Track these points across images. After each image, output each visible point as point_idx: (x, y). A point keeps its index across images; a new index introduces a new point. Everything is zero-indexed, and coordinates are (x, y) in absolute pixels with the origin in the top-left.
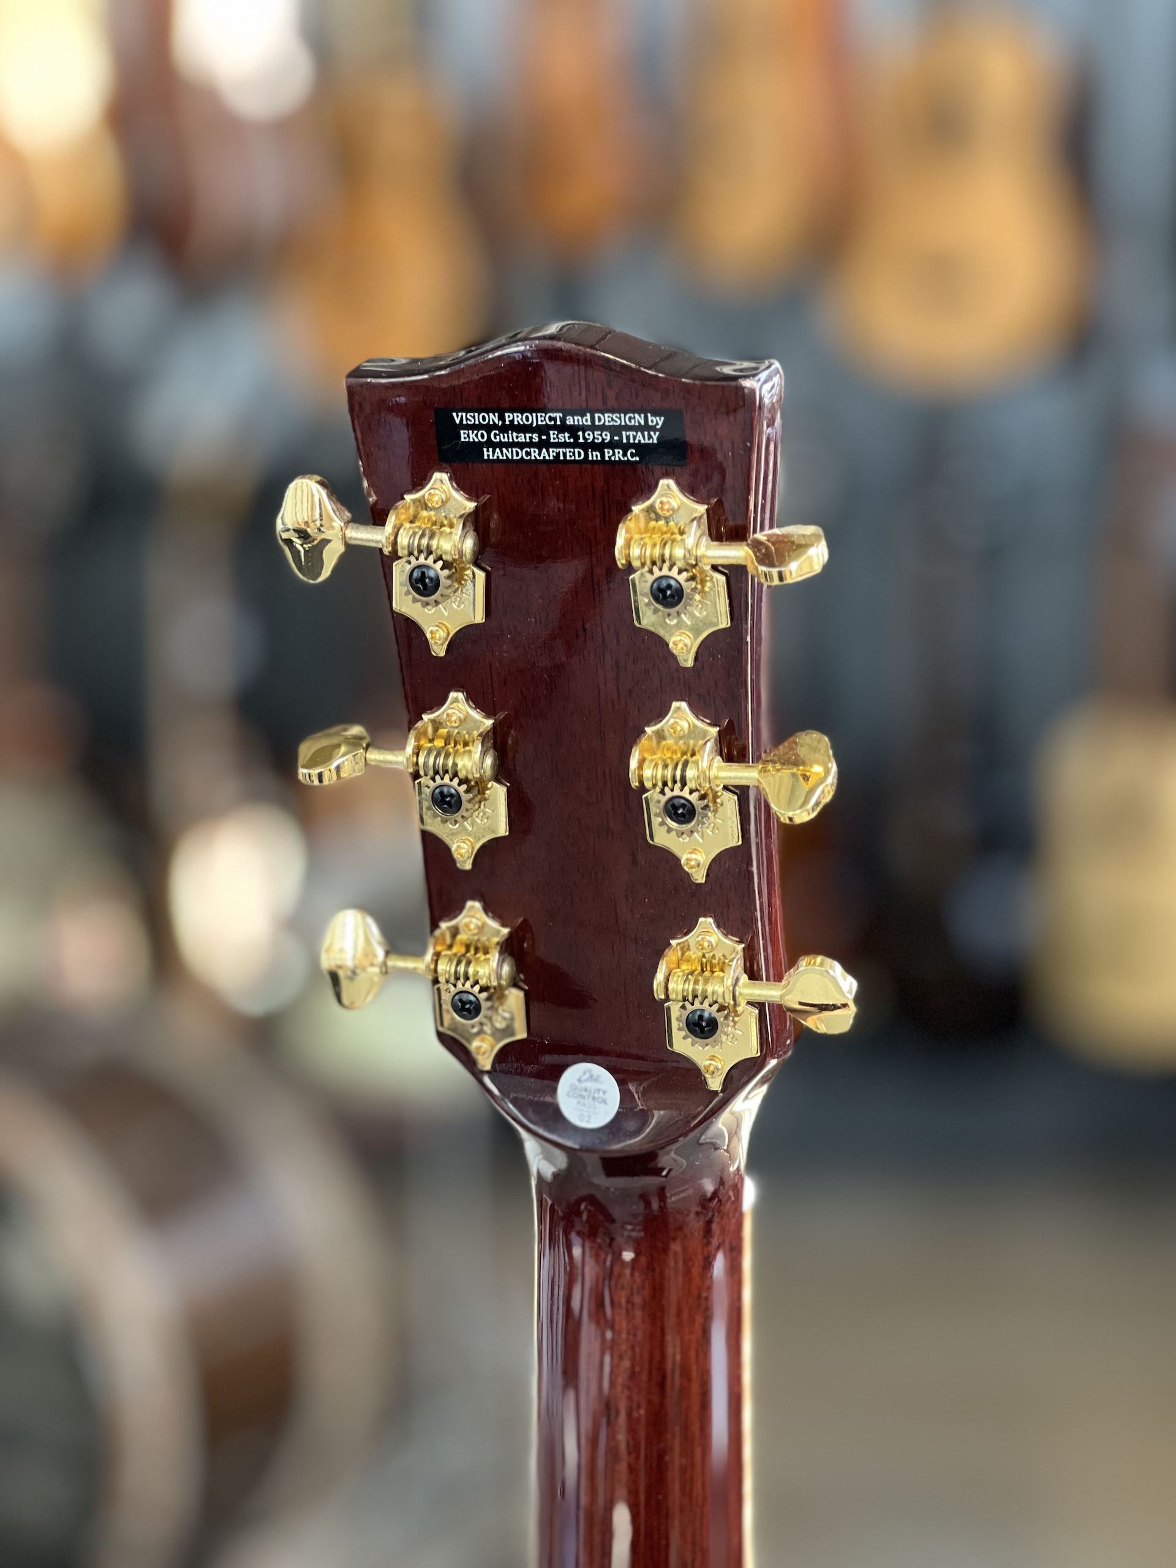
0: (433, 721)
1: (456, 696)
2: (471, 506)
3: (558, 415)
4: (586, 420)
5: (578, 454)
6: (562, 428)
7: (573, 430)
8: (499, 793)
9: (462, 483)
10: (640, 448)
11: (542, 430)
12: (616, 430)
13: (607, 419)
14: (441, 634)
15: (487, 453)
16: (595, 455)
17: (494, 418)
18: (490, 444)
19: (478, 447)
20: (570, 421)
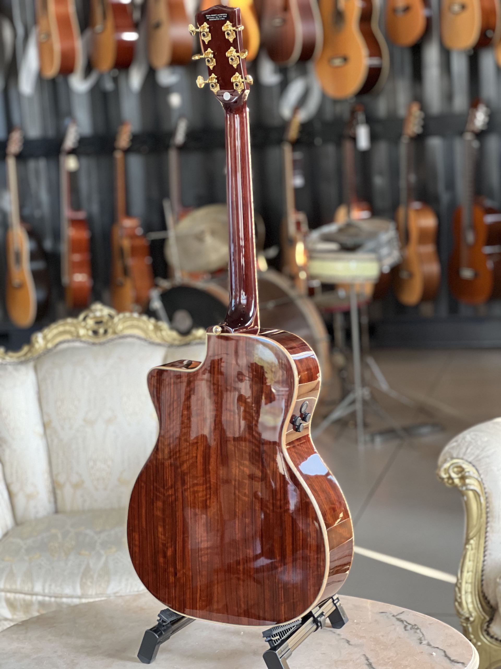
0: (207, 52)
1: (209, 49)
2: (208, 26)
3: (216, 15)
4: (219, 15)
5: (218, 19)
6: (217, 16)
7: (218, 16)
8: (214, 60)
9: (208, 24)
10: (225, 18)
11: (215, 16)
12: (222, 16)
13: (221, 15)
14: (207, 41)
15: (210, 20)
16: (220, 19)
17: (210, 16)
18: (210, 19)
19: (208, 19)
20: (218, 15)
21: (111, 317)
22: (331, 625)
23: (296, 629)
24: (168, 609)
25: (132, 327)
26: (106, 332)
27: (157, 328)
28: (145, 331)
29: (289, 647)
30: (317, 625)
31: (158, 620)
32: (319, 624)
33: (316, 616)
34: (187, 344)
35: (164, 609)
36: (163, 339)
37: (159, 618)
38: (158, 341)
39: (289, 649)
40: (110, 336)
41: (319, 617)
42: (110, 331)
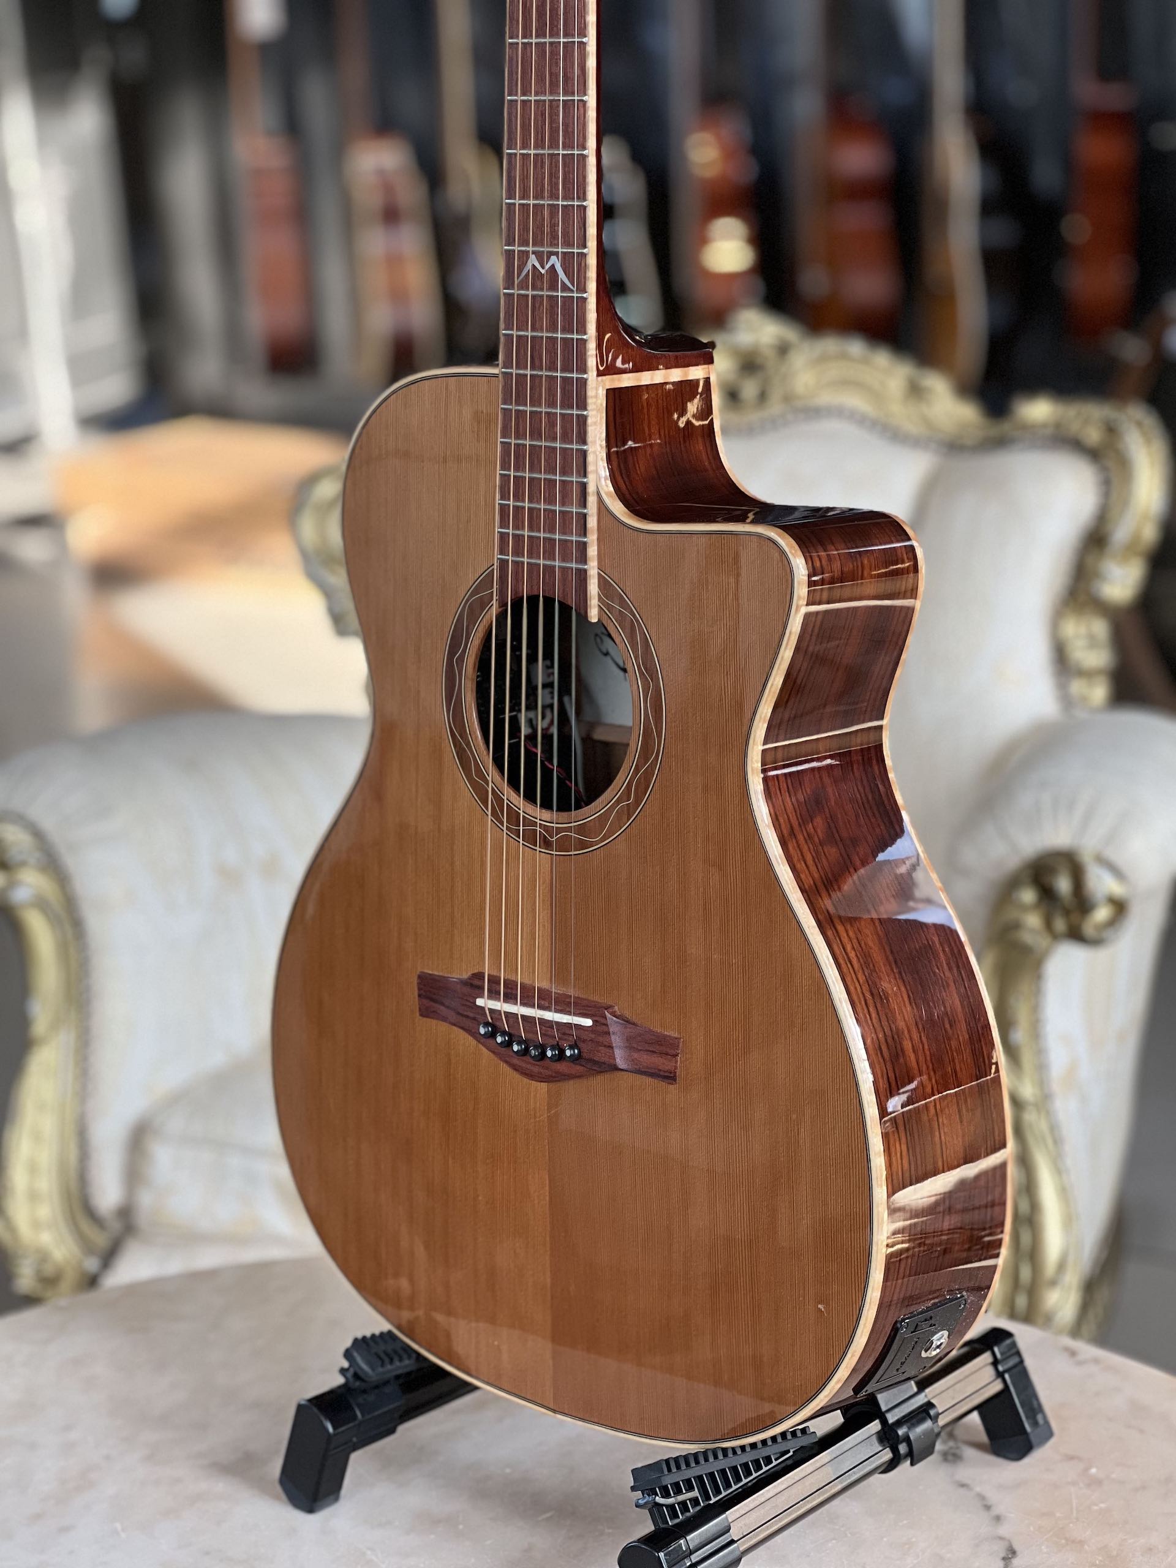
21: (783, 349)
22: (984, 1438)
23: (789, 1462)
24: (390, 1332)
25: (845, 383)
26: (763, 397)
27: (915, 391)
28: (876, 396)
29: (734, 1534)
30: (895, 1450)
31: (343, 1371)
32: (903, 1448)
33: (891, 1418)
34: (998, 443)
35: (368, 1334)
36: (927, 422)
37: (346, 1364)
38: (911, 427)
39: (732, 1542)
40: (775, 407)
41: (906, 1422)
42: (776, 395)
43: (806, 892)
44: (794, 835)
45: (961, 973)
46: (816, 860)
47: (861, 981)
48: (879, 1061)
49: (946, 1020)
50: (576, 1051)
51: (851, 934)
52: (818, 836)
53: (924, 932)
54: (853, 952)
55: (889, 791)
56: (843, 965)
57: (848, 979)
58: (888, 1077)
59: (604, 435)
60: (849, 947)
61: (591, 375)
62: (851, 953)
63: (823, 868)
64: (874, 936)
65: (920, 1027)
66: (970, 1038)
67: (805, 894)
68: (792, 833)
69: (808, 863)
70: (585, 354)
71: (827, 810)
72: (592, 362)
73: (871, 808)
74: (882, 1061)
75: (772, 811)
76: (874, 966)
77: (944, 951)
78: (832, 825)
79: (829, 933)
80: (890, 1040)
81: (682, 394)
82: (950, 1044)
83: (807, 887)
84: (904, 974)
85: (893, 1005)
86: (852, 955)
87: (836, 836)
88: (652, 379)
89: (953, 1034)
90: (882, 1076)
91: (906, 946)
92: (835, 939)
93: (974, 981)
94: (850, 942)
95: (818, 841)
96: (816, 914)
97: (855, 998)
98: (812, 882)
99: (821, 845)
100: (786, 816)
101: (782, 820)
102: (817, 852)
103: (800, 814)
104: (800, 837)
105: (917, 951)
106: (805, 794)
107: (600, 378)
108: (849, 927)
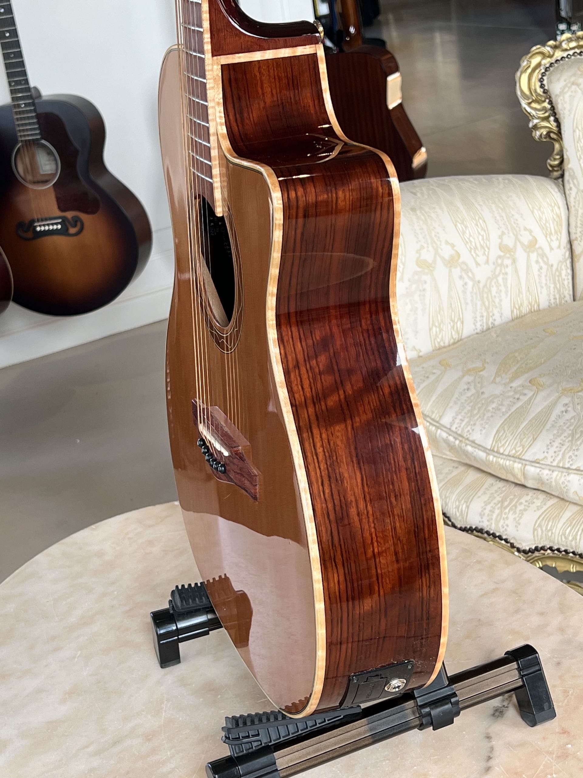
29: (277, 766)
31: (170, 602)
43: (296, 406)
44: (298, 367)
45: (414, 464)
46: (312, 385)
47: (322, 468)
48: (325, 522)
49: (392, 495)
50: (223, 468)
51: (324, 436)
52: (319, 368)
53: (389, 435)
54: (321, 449)
55: (391, 338)
56: (309, 458)
57: (311, 468)
58: (332, 532)
59: (221, 95)
60: (318, 445)
61: (208, 56)
62: (319, 449)
63: (316, 389)
64: (344, 437)
65: (368, 499)
66: (412, 507)
67: (294, 408)
68: (297, 366)
69: (305, 387)
70: (203, 41)
71: (332, 351)
72: (208, 47)
73: (372, 349)
74: (327, 521)
75: (282, 352)
76: (337, 458)
77: (403, 448)
78: (334, 361)
79: (305, 435)
80: (338, 508)
81: (291, 65)
82: (393, 511)
83: (297, 403)
84: (362, 464)
85: (346, 484)
86: (320, 450)
87: (335, 367)
88: (262, 56)
89: (397, 504)
90: (327, 532)
91: (370, 444)
92: (309, 439)
93: (425, 469)
94: (321, 442)
95: (318, 371)
96: (299, 421)
97: (313, 480)
98: (303, 400)
99: (320, 374)
100: (294, 356)
101: (290, 358)
102: (315, 379)
103: (308, 354)
104: (303, 370)
105: (378, 448)
106: (314, 339)
107: (215, 58)
108: (324, 431)
